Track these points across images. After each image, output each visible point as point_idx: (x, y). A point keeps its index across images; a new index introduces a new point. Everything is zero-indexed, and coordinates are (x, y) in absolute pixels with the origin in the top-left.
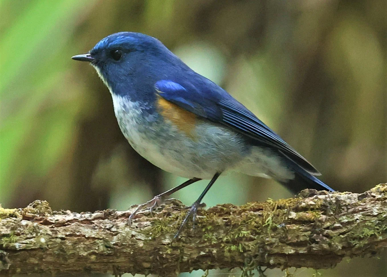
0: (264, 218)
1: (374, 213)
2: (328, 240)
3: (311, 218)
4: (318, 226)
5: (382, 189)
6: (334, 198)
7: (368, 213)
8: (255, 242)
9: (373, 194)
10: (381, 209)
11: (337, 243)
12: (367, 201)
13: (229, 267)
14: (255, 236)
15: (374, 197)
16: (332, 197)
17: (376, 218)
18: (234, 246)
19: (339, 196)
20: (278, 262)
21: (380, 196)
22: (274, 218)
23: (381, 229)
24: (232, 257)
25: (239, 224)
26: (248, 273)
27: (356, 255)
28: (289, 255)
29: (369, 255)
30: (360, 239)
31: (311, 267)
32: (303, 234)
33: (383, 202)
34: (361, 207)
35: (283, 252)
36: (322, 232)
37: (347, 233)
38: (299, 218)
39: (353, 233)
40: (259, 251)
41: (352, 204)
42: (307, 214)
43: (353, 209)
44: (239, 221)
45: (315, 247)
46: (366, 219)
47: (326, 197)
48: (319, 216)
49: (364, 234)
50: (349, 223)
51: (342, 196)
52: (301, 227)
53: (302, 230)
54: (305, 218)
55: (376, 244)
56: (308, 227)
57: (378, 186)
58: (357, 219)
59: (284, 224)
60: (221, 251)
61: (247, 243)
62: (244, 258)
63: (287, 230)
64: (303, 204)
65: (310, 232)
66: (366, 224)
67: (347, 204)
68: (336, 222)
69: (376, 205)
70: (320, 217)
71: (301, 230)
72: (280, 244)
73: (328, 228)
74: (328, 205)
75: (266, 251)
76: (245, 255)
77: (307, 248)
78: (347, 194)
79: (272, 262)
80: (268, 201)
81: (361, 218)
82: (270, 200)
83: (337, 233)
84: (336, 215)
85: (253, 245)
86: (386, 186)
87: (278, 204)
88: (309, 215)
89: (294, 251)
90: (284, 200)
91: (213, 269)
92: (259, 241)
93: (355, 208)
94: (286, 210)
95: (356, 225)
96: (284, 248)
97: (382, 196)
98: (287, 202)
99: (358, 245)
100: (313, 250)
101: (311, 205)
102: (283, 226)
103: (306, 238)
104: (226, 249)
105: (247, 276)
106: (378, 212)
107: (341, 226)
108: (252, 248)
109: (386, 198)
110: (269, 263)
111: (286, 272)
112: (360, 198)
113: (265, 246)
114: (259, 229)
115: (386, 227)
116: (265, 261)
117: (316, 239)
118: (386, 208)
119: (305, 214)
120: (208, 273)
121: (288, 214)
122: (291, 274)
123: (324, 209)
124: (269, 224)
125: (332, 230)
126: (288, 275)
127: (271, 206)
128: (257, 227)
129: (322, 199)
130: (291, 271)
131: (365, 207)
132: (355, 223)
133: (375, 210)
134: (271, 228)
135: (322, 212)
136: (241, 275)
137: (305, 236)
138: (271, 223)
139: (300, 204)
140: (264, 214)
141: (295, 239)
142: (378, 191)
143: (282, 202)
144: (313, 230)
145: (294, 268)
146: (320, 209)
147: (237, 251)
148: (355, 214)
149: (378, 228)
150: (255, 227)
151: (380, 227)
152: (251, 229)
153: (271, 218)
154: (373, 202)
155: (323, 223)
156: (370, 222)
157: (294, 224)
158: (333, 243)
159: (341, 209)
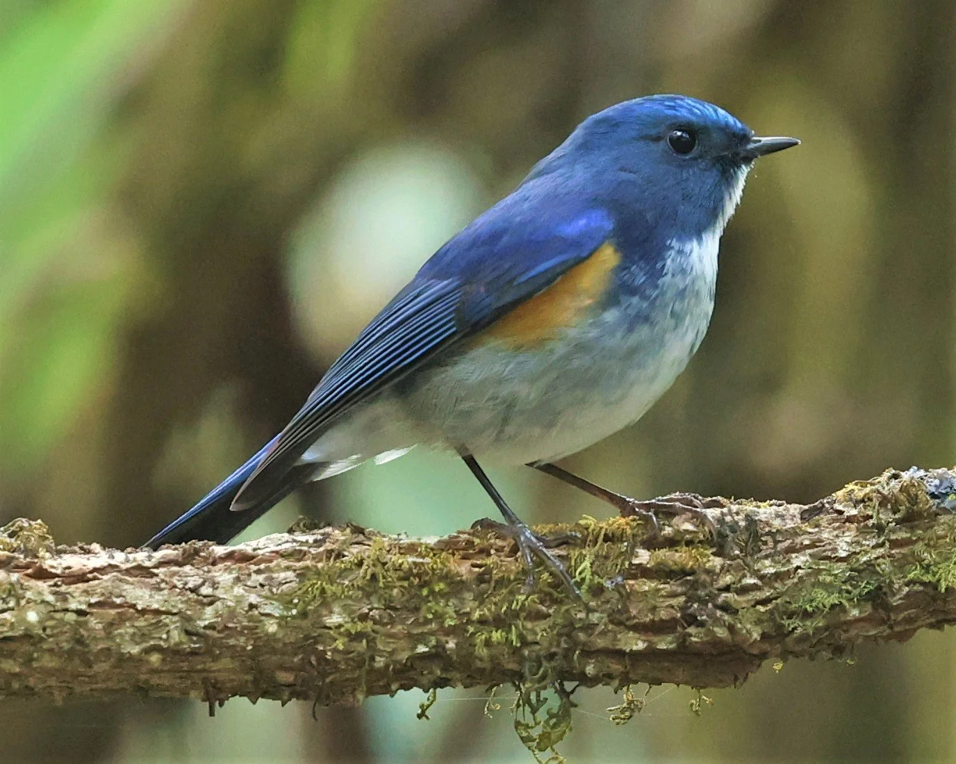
0: (573, 563)
1: (840, 551)
2: (726, 617)
3: (687, 564)
4: (704, 586)
5: (860, 493)
6: (741, 516)
7: (824, 551)
8: (549, 622)
9: (838, 507)
10: (858, 543)
11: (749, 626)
12: (824, 523)
13: (486, 683)
14: (549, 607)
15: (841, 513)
16: (737, 514)
17: (843, 565)
18: (499, 631)
19: (754, 512)
20: (605, 671)
21: (854, 512)
22: (597, 563)
23: (856, 592)
24: (492, 658)
25: (512, 577)
26: (533, 697)
27: (797, 655)
28: (634, 655)
29: (826, 654)
30: (806, 615)
31: (686, 683)
32: (667, 603)
33: (862, 524)
34: (808, 536)
35: (618, 647)
36: (712, 597)
37: (774, 601)
38: (659, 564)
39: (788, 600)
40: (558, 645)
41: (786, 531)
42: (678, 555)
43: (789, 542)
44: (511, 571)
45: (695, 635)
46: (821, 567)
47: (722, 513)
48: (705, 560)
49: (814, 604)
50: (777, 576)
51: (761, 511)
52: (662, 586)
53: (665, 594)
54: (671, 563)
55: (845, 628)
56: (678, 586)
57: (850, 486)
58: (798, 567)
59: (620, 579)
60: (467, 643)
61: (529, 625)
62: (522, 660)
63: (629, 595)
64: (668, 531)
65: (682, 599)
66: (821, 578)
67: (774, 530)
68: (748, 575)
69: (844, 533)
70: (709, 561)
71: (663, 593)
72: (610, 627)
73: (727, 589)
74: (728, 532)
75: (576, 644)
76: (526, 653)
77: (677, 638)
78: (774, 507)
79: (590, 670)
80: (582, 522)
81: (808, 564)
82: (589, 521)
83: (748, 601)
84: (746, 556)
85: (545, 630)
86: (868, 485)
87: (606, 530)
88: (680, 557)
89: (646, 645)
90: (620, 521)
91: (448, 688)
92: (560, 621)
93: (794, 540)
94: (626, 544)
95: (796, 580)
96: (619, 636)
97: (859, 512)
98: (627, 524)
99: (799, 630)
100: (691, 643)
101: (687, 531)
102: (617, 584)
103: (674, 612)
104: (479, 640)
105: (530, 705)
106: (849, 551)
107: (759, 583)
108: (542, 635)
109: (868, 515)
110: (583, 673)
111: (625, 696)
112: (806, 516)
113: (574, 632)
114: (559, 590)
115: (868, 586)
116: (574, 668)
117: (697, 614)
118: (868, 540)
119: (674, 555)
120: (435, 697)
121: (632, 553)
122: (637, 701)
123: (718, 542)
124: (583, 580)
125: (737, 594)
126: (630, 702)
127: (588, 534)
128: (556, 586)
129: (713, 517)
130: (637, 692)
131: (816, 537)
132: (793, 578)
133: (841, 544)
134: (590, 587)
135: (714, 550)
136: (516, 702)
137: (672, 607)
138: (588, 577)
139: (661, 530)
140: (572, 554)
141: (647, 616)
142: (851, 500)
143: (616, 526)
144: (690, 592)
145: (643, 686)
146: (708, 542)
147: (505, 644)
148: (794, 555)
149: (850, 588)
150: (550, 585)
151: (855, 587)
152: (541, 591)
153: (589, 565)
154: (838, 524)
155: (715, 577)
156: (829, 574)
157: (644, 579)
158: (739, 626)
159: (760, 543)
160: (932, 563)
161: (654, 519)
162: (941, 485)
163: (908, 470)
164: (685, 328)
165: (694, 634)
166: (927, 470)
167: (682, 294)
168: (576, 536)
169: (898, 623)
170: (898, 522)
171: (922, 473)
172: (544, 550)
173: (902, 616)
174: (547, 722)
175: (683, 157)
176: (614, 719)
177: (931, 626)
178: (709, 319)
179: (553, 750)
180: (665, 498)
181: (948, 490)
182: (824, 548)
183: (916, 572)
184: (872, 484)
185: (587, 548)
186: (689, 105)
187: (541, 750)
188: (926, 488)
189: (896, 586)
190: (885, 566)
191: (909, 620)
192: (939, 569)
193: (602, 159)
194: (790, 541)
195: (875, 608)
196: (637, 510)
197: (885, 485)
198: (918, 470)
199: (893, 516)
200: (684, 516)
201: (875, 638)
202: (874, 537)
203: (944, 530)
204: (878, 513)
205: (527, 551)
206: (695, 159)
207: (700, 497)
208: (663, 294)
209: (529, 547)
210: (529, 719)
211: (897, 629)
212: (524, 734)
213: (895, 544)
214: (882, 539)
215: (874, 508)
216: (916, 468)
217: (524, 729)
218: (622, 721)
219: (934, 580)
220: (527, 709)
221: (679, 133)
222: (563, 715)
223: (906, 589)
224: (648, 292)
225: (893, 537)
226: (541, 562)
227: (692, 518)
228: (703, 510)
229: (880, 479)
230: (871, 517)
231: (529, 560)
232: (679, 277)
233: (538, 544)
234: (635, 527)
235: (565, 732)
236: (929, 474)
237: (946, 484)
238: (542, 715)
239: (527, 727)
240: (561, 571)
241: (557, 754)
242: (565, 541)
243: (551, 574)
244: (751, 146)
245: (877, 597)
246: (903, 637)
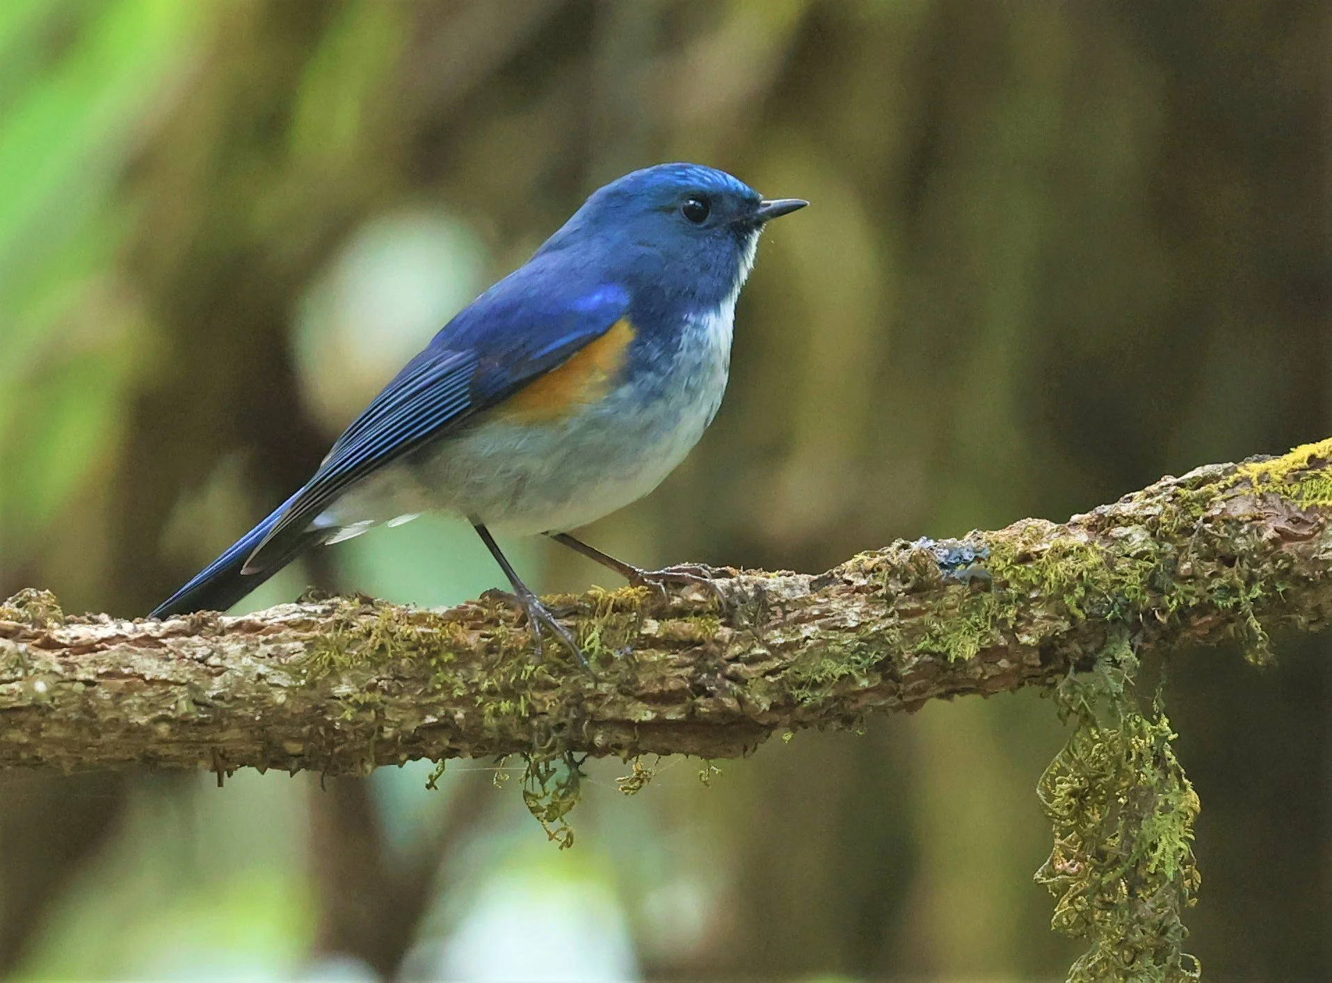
0: (582, 634)
1: (850, 621)
2: (735, 688)
3: (695, 634)
4: (713, 655)
5: (869, 564)
6: (751, 587)
7: (834, 621)
8: (559, 692)
9: (847, 577)
10: (867, 613)
11: (758, 696)
12: (833, 594)
13: (494, 753)
14: (558, 677)
15: (849, 583)
16: (746, 584)
17: (853, 635)
18: (508, 701)
19: (763, 582)
20: (614, 741)
21: (863, 582)
22: (605, 633)
23: (867, 661)
24: (502, 729)
25: (521, 648)
26: (542, 767)
27: (805, 725)
28: (642, 725)
29: (835, 725)
30: (815, 685)
31: (695, 753)
32: (676, 674)
33: (871, 594)
34: (817, 607)
35: (627, 718)
36: (721, 668)
37: (783, 672)
38: (667, 634)
39: (797, 670)
40: (567, 716)
41: (796, 601)
42: (686, 625)
43: (798, 612)
44: (520, 641)
45: (704, 706)
46: (830, 637)
47: (731, 583)
48: (714, 630)
49: (823, 675)
50: (787, 647)
51: (770, 581)
52: (671, 657)
53: (674, 664)
54: (681, 633)
55: (854, 698)
56: (687, 656)
57: (860, 557)
58: (808, 638)
59: (628, 649)
60: (475, 714)
61: (538, 695)
62: (530, 731)
63: (638, 665)
64: (677, 601)
65: (691, 669)
66: (830, 648)
67: (783, 601)
68: (757, 645)
69: (853, 603)
70: (718, 631)
71: (672, 663)
72: (619, 697)
73: (736, 659)
74: (737, 602)
75: (585, 713)
76: (535, 723)
77: (686, 709)
78: (783, 577)
79: (599, 740)
80: (591, 592)
81: (817, 634)
82: (598, 591)
83: (757, 671)
84: (755, 626)
85: (554, 700)
86: (878, 556)
87: (615, 600)
88: (689, 627)
89: (654, 715)
90: (629, 591)
91: (457, 758)
92: (568, 691)
93: (803, 611)
94: (635, 614)
95: (805, 650)
96: (628, 707)
97: (869, 582)
98: (636, 594)
99: (808, 701)
100: (700, 713)
101: (696, 602)
102: (626, 654)
103: (682, 682)
104: (487, 711)
105: (539, 776)
106: (858, 621)
107: (768, 653)
108: (551, 706)
109: (877, 585)
110: (592, 744)
111: (634, 766)
112: (815, 586)
113: (584, 703)
114: (568, 660)
115: (877, 656)
116: (583, 738)
117: (706, 684)
118: (878, 610)
119: (682, 625)
120: (443, 767)
121: (640, 623)
122: (646, 771)
123: (727, 613)
124: (592, 650)
125: (746, 664)
126: (640, 773)
127: (597, 604)
128: (563, 656)
129: (722, 588)
130: (646, 762)
131: (826, 607)
132: (802, 648)
133: (851, 614)
134: (598, 658)
135: (723, 620)
136: (525, 772)
137: (681, 677)
138: (597, 648)
139: (669, 600)
140: (581, 624)
141: (655, 686)
142: (860, 570)
143: (625, 595)
144: (699, 662)
145: (653, 756)
146: (717, 612)
147: (514, 714)
148: (803, 626)
149: (859, 658)
150: (559, 655)
151: (864, 657)
152: (549, 662)
153: (598, 635)
154: (847, 594)
155: (724, 647)
156: (839, 644)
157: (653, 650)
158: (748, 696)
159: (769, 613)
160: (941, 633)
161: (663, 589)
162: (950, 555)
163: (917, 540)
164: (699, 402)
165: (702, 704)
166: (936, 541)
167: (697, 368)
168: (584, 607)
169: (906, 693)
170: (908, 592)
171: (931, 543)
172: (553, 620)
173: (911, 686)
174: (555, 793)
175: (698, 226)
176: (623, 789)
177: (940, 696)
178: (724, 389)
179: (562, 821)
180: (674, 568)
181: (958, 560)
182: (833, 619)
183: (926, 642)
184: (881, 554)
185: (596, 617)
186: (700, 173)
187: (551, 821)
188: (936, 558)
189: (906, 656)
190: (895, 636)
191: (919, 691)
192: (949, 639)
193: (618, 234)
194: (800, 611)
195: (885, 678)
196: (646, 580)
197: (894, 556)
198: (928, 539)
199: (902, 587)
200: (692, 586)
201: (884, 709)
202: (883, 607)
203: (953, 600)
204: (888, 585)
205: (535, 622)
206: (707, 227)
207: (709, 568)
208: (678, 368)
209: (538, 617)
210: (538, 790)
211: (907, 699)
212: (533, 804)
213: (904, 614)
214: (892, 609)
215: (883, 578)
216: (925, 538)
217: (534, 800)
218: (632, 792)
219: (943, 650)
220: (537, 780)
221: (692, 202)
222: (573, 783)
223: (916, 659)
224: (662, 368)
225: (902, 607)
226: (549, 632)
227: (701, 588)
228: (712, 581)
229: (889, 549)
230: (879, 587)
231: (537, 630)
232: (694, 353)
233: (547, 615)
234: (644, 598)
235: (573, 803)
236: (938, 544)
237: (955, 554)
238: (550, 785)
239: (536, 797)
240: (569, 642)
241: (566, 824)
242: (573, 612)
243: (560, 644)
244: (761, 210)
245: (886, 668)
246: (913, 707)
